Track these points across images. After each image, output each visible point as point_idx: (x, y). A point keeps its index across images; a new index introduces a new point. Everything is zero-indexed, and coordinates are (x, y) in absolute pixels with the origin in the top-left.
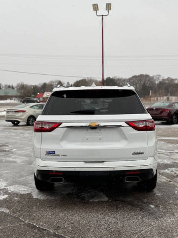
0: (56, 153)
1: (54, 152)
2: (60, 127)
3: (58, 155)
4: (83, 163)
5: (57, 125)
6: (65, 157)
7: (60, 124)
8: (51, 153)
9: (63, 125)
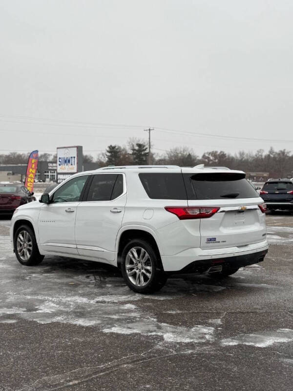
0: (217, 240)
1: (214, 239)
2: (219, 211)
3: (219, 242)
4: (236, 248)
5: (216, 210)
6: (224, 243)
7: (219, 209)
8: (212, 240)
9: (221, 209)
